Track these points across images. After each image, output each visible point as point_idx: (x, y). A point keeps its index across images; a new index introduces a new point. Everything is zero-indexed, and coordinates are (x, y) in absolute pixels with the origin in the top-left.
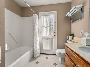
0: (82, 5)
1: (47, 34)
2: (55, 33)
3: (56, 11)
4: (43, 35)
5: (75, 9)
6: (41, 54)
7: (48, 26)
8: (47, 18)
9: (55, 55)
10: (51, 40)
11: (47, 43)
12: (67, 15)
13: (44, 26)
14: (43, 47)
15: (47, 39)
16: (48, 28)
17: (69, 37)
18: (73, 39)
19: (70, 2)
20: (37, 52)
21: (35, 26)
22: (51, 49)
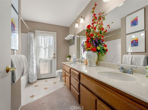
0: (74, 35)
1: (45, 56)
2: (54, 54)
3: (56, 33)
4: (40, 57)
5: (70, 37)
6: (38, 80)
7: (47, 48)
8: (46, 38)
9: (55, 77)
10: (50, 62)
11: (45, 66)
12: (65, 39)
13: (42, 47)
14: (41, 72)
15: (46, 61)
16: (47, 49)
17: (67, 58)
18: (70, 60)
19: (68, 25)
20: (34, 76)
21: (31, 47)
22: (50, 72)
